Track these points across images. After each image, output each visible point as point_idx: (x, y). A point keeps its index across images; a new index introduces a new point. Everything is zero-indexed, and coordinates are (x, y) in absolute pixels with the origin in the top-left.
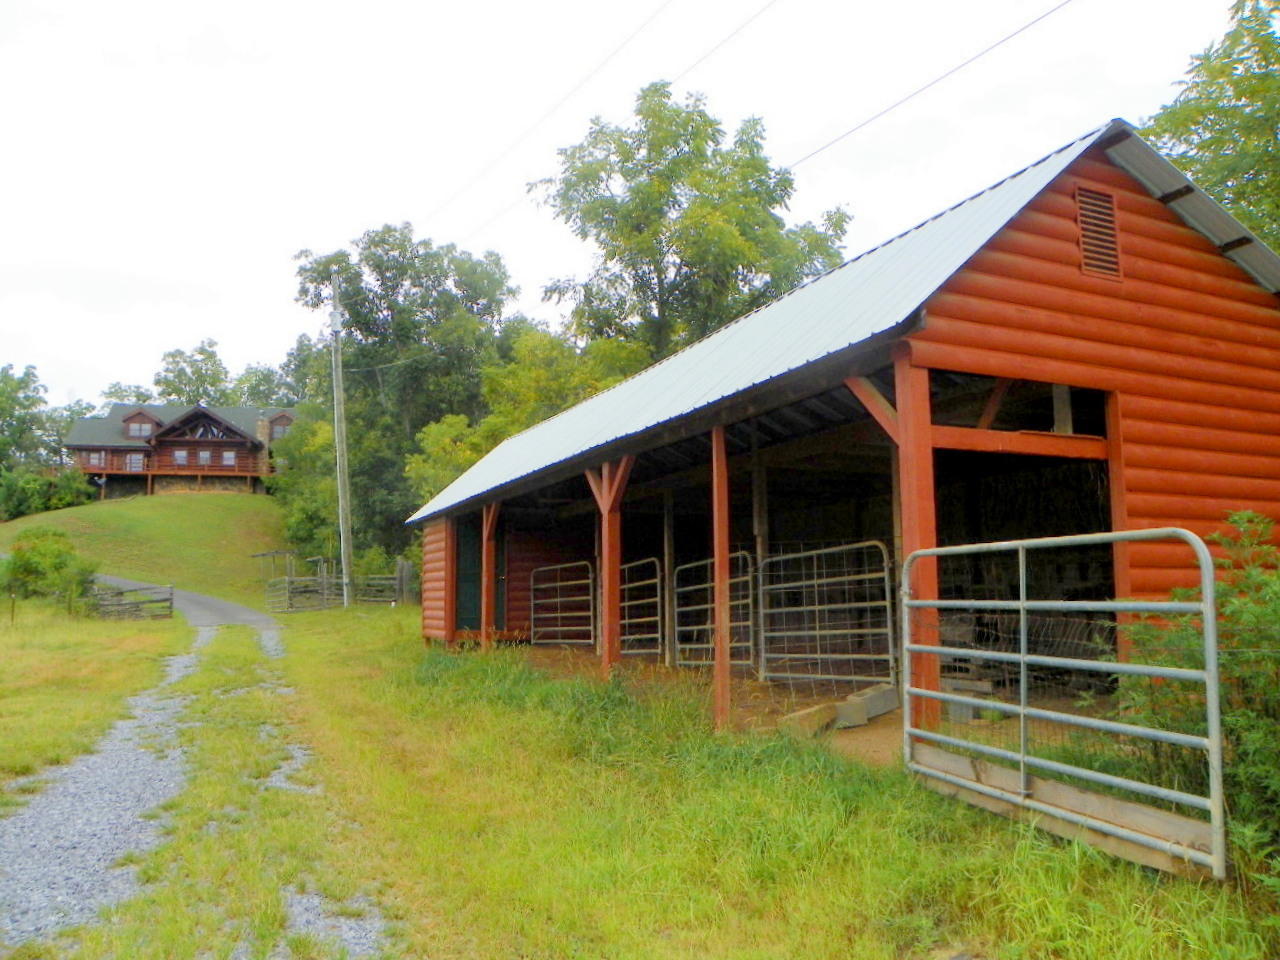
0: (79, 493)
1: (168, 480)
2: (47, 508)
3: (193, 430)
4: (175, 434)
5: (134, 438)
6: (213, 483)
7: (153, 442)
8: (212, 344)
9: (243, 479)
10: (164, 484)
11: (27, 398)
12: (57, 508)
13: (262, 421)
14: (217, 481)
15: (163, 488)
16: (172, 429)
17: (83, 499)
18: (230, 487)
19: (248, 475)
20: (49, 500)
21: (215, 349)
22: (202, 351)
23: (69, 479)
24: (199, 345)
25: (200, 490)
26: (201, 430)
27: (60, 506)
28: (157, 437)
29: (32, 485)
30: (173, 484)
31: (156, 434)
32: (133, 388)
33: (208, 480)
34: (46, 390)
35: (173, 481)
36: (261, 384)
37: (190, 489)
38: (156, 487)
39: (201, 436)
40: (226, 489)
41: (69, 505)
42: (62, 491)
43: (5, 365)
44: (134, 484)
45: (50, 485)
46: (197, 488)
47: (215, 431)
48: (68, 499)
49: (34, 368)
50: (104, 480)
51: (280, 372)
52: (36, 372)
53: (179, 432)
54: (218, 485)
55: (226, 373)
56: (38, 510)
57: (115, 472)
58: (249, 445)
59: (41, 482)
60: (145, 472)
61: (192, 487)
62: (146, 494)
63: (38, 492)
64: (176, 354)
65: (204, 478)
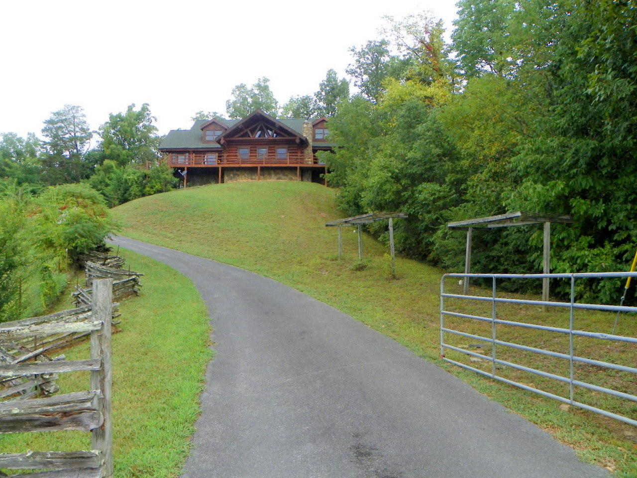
0: (167, 183)
1: (235, 172)
2: (144, 195)
3: (253, 131)
4: (239, 135)
5: (208, 142)
6: (270, 174)
7: (222, 141)
8: (266, 80)
9: (293, 169)
10: (232, 175)
11: (145, 126)
12: (150, 194)
13: (307, 124)
14: (272, 172)
15: (231, 179)
16: (237, 131)
17: (169, 187)
18: (283, 177)
19: (298, 166)
20: (144, 188)
21: (268, 84)
22: (259, 86)
23: (158, 172)
24: (257, 82)
25: (259, 179)
26: (259, 133)
27: (152, 193)
28: (225, 137)
29: (131, 177)
30: (238, 176)
31: (224, 134)
32: (211, 114)
33: (267, 171)
34: (156, 120)
35: (238, 173)
36: (301, 108)
37: (252, 179)
38: (226, 178)
39: (260, 136)
40: (279, 178)
41: (160, 191)
42: (153, 181)
43: (130, 104)
44: (208, 175)
45: (145, 176)
46: (257, 178)
47: (270, 132)
48: (158, 186)
49: (148, 105)
50: (185, 172)
51: (315, 98)
52: (149, 107)
53: (242, 133)
54: (273, 176)
55: (276, 103)
56: (136, 196)
57: (194, 166)
58: (298, 141)
59: (138, 174)
60: (217, 166)
61: (253, 177)
62: (217, 182)
63: (136, 182)
64: (241, 88)
65: (263, 169)
